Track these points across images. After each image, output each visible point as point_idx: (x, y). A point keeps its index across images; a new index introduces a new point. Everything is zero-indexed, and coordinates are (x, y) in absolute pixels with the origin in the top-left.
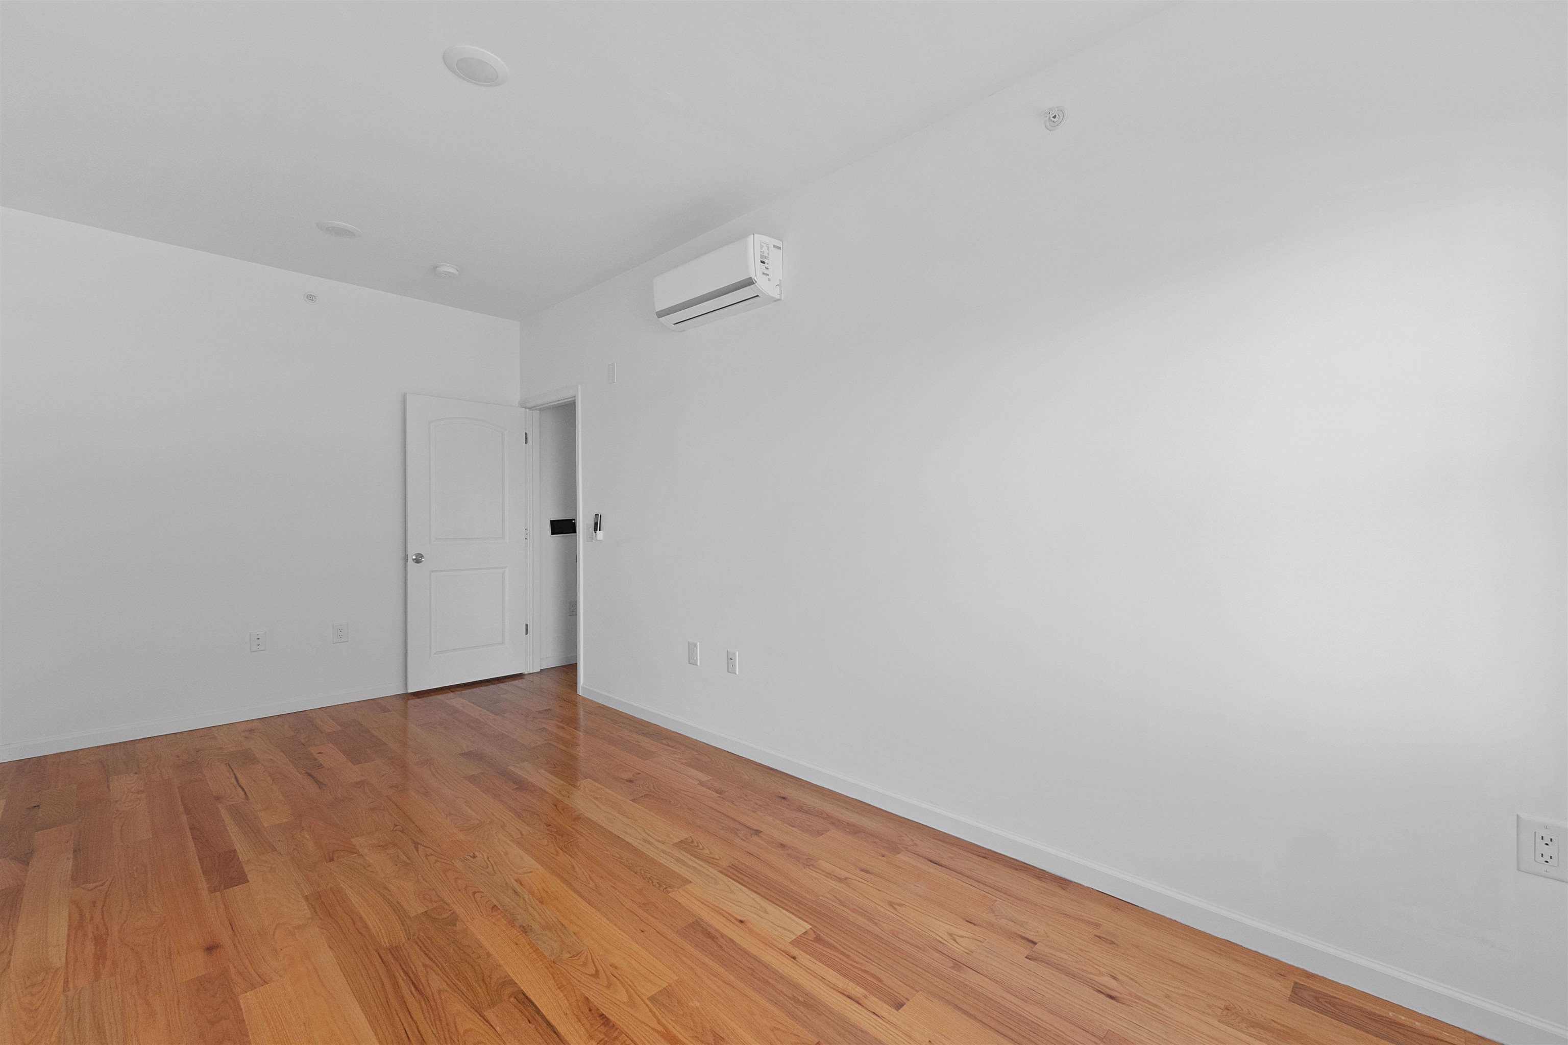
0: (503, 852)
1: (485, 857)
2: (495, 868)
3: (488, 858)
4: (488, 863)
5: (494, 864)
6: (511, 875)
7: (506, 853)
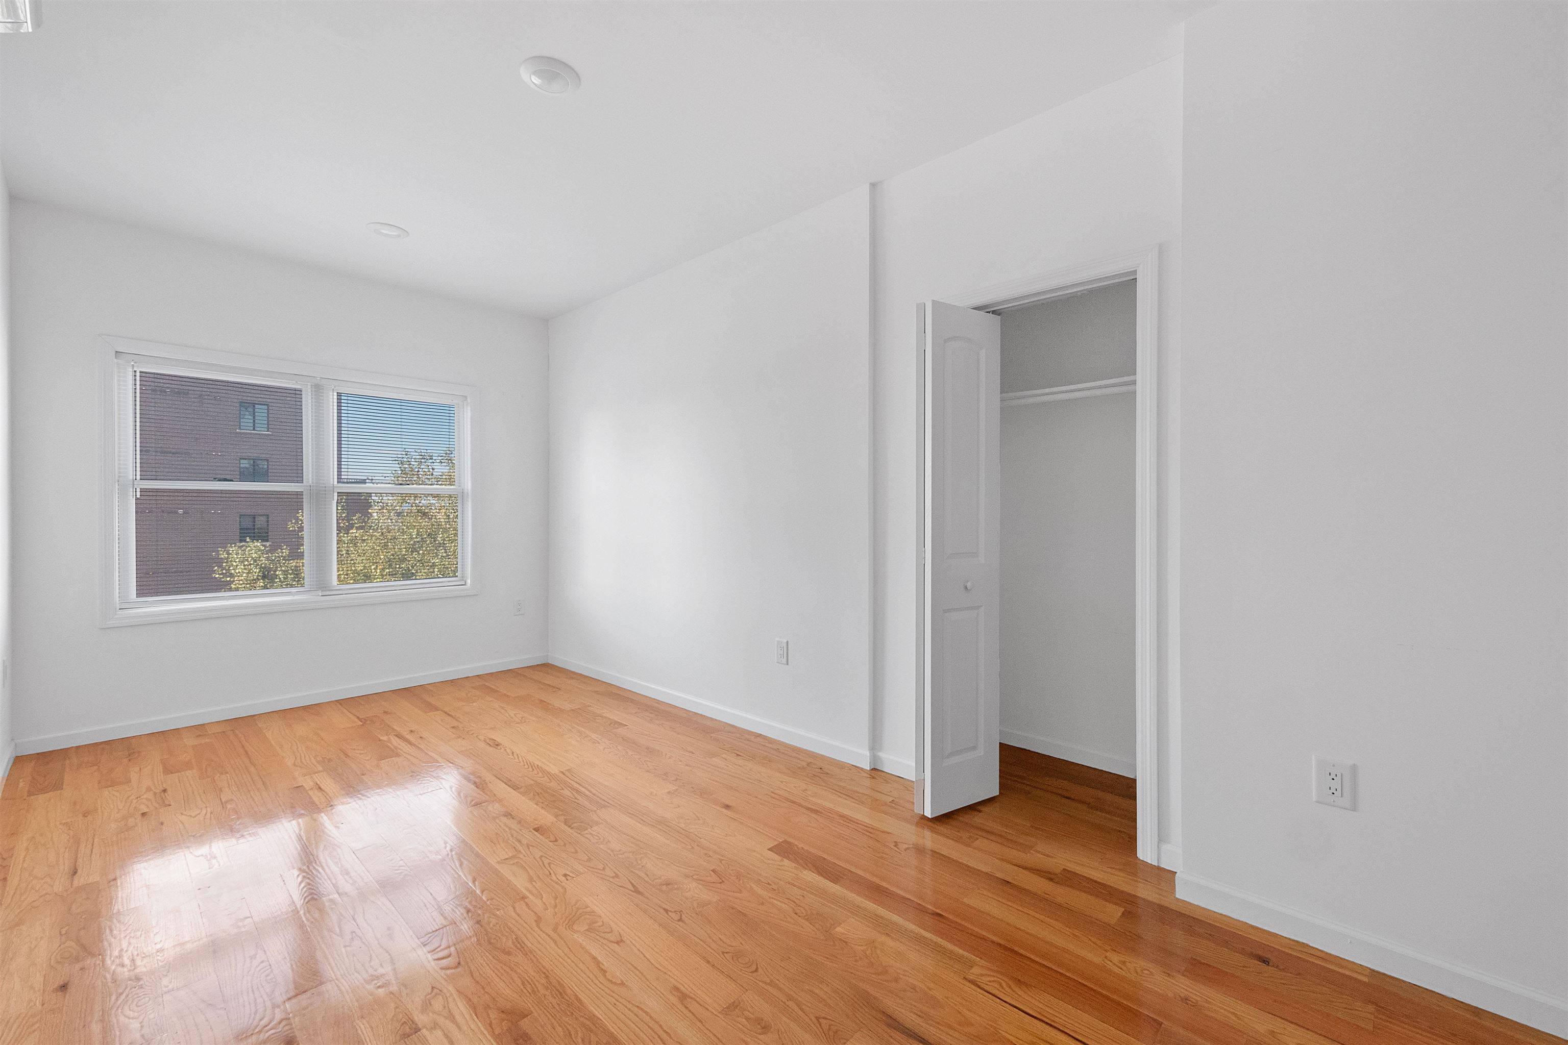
0: (535, 882)
1: (553, 875)
2: (541, 863)
3: (550, 874)
4: (549, 869)
5: (543, 867)
6: (524, 856)
7: (531, 880)
